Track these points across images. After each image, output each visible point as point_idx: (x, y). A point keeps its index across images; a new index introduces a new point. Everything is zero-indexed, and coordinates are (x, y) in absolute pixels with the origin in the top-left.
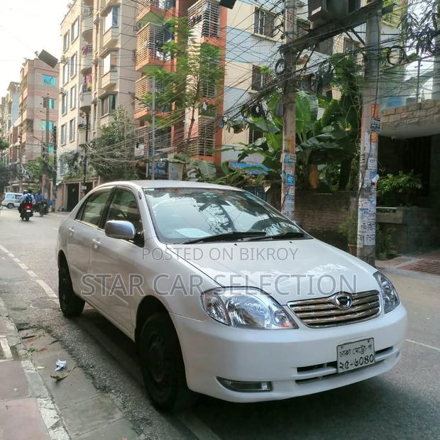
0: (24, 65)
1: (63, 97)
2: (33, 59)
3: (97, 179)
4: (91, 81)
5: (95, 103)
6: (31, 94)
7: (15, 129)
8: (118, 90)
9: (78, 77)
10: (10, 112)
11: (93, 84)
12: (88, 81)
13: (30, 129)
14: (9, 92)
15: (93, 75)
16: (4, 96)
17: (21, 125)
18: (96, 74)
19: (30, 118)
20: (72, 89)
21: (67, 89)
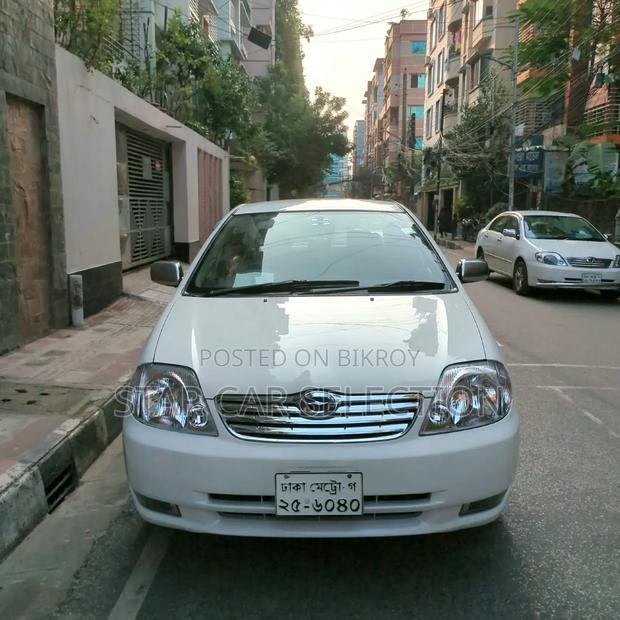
0: (389, 32)
1: (430, 69)
2: (398, 22)
3: (458, 184)
4: (460, 41)
5: (463, 71)
6: (396, 72)
7: (380, 122)
8: (493, 46)
9: (446, 36)
10: (376, 101)
11: (463, 45)
12: (457, 40)
13: (394, 120)
14: (374, 74)
15: (463, 30)
16: (370, 79)
17: (385, 116)
18: (466, 28)
19: (394, 105)
20: (439, 56)
21: (434, 56)
